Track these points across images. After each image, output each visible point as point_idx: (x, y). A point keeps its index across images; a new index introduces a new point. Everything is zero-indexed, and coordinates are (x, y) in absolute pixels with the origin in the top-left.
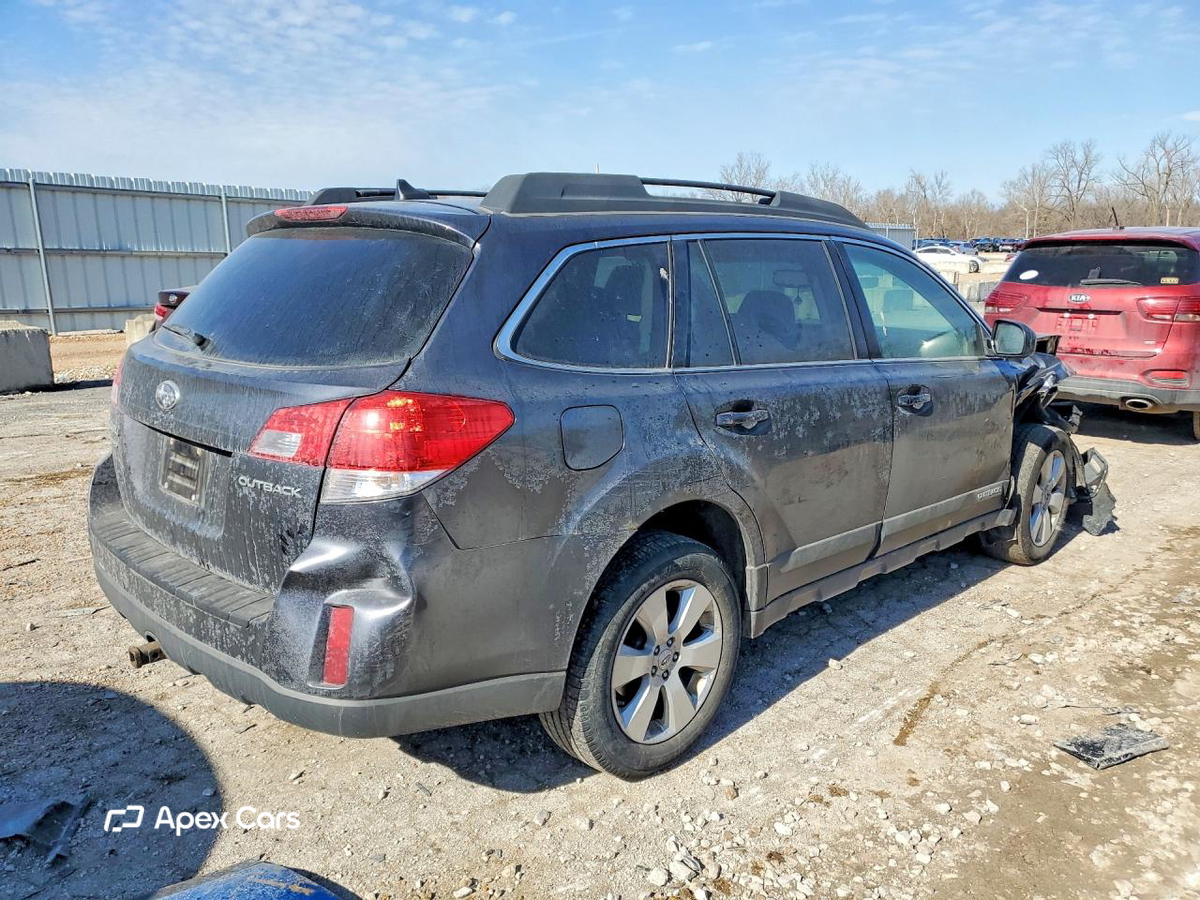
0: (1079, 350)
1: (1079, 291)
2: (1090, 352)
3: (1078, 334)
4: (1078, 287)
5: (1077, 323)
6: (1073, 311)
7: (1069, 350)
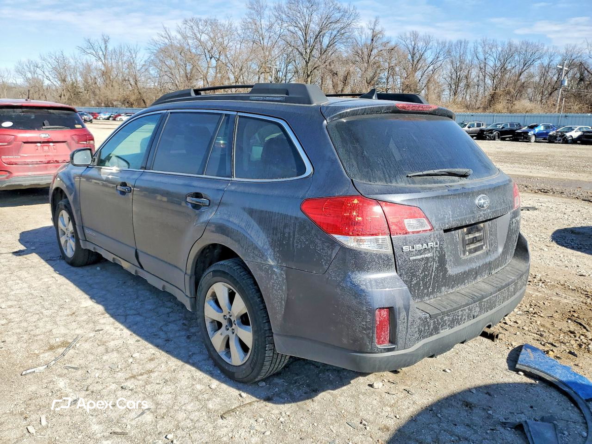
0: (52, 162)
1: (41, 132)
2: (57, 162)
3: (48, 154)
4: (40, 130)
5: (46, 148)
6: (44, 142)
7: (47, 162)
